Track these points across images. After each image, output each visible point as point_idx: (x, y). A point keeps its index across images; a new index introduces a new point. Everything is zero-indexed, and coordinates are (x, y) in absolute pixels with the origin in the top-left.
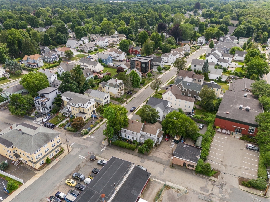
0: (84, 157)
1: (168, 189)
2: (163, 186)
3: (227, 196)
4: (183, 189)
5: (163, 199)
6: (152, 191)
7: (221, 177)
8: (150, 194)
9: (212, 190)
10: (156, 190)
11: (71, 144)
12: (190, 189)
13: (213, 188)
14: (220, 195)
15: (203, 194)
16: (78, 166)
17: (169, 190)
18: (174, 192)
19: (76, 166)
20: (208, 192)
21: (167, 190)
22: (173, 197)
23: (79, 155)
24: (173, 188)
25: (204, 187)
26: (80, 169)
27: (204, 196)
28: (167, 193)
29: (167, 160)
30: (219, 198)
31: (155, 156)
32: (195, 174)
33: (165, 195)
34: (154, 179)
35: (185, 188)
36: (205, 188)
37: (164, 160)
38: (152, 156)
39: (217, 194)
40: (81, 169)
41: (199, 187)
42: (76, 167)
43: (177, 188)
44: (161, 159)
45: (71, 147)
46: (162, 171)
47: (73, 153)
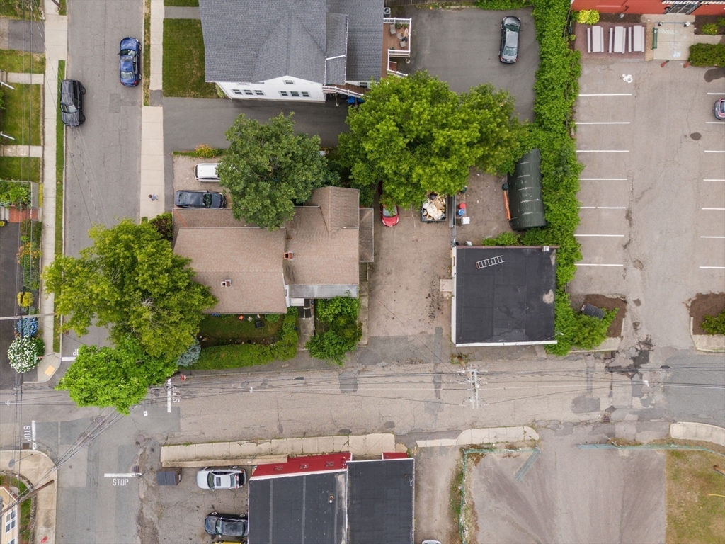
0: (127, 472)
1: (478, 460)
2: (458, 454)
3: (659, 398)
4: (522, 438)
5: (476, 498)
6: (432, 491)
7: (631, 324)
8: (431, 502)
9: (611, 395)
10: (442, 481)
11: (27, 438)
12: (542, 424)
13: (611, 387)
14: (637, 403)
15: (587, 424)
16: (140, 519)
17: (482, 460)
18: (498, 459)
19: (134, 526)
20: (597, 408)
21: (476, 463)
22: (501, 477)
23: (106, 475)
24: (490, 448)
25: (584, 396)
26: (155, 533)
27: (590, 428)
28: (480, 473)
29: (430, 336)
30: (635, 413)
31: (382, 335)
32: (545, 356)
33: (474, 485)
34: (421, 444)
35: (527, 428)
36: (588, 397)
37: (421, 341)
38: (372, 340)
39: (626, 404)
40: (160, 533)
41: (569, 404)
42: (135, 531)
43: (504, 439)
44: (405, 338)
45: (39, 449)
46: (433, 397)
47: (76, 476)
